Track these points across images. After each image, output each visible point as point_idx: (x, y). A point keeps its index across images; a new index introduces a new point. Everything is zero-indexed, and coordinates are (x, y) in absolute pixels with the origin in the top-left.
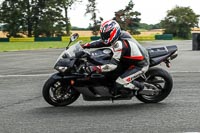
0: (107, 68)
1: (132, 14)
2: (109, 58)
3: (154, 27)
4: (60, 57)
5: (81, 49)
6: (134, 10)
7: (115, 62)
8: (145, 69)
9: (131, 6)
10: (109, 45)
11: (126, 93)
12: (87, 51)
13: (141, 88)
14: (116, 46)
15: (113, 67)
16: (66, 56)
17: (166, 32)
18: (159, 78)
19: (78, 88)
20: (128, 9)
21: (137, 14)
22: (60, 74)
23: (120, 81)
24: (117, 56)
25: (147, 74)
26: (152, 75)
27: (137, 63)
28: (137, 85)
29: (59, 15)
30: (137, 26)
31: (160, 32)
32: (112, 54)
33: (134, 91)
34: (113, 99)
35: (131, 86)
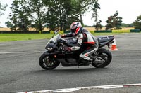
0: (75, 48)
1: (117, 18)
2: (76, 43)
3: (129, 26)
4: (49, 43)
5: (60, 38)
6: (118, 16)
7: (79, 45)
8: (96, 49)
9: (117, 14)
10: (76, 35)
11: (85, 63)
12: (63, 39)
13: (94, 60)
14: (79, 36)
15: (78, 48)
16: (51, 42)
17: (136, 28)
18: (104, 54)
19: (59, 60)
20: (115, 15)
21: (120, 18)
22: (49, 52)
23: (82, 56)
24: (80, 42)
25: (97, 51)
26: (100, 52)
27: (91, 46)
28: (91, 58)
29: (77, 19)
30: (120, 25)
31: (133, 28)
32: (77, 40)
33: (90, 61)
34: (78, 66)
35: (88, 58)
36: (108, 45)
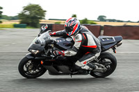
0: (69, 53)
14: (77, 38)
22: (32, 55)
23: (78, 64)
24: (77, 45)
27: (92, 51)
36: (114, 49)
